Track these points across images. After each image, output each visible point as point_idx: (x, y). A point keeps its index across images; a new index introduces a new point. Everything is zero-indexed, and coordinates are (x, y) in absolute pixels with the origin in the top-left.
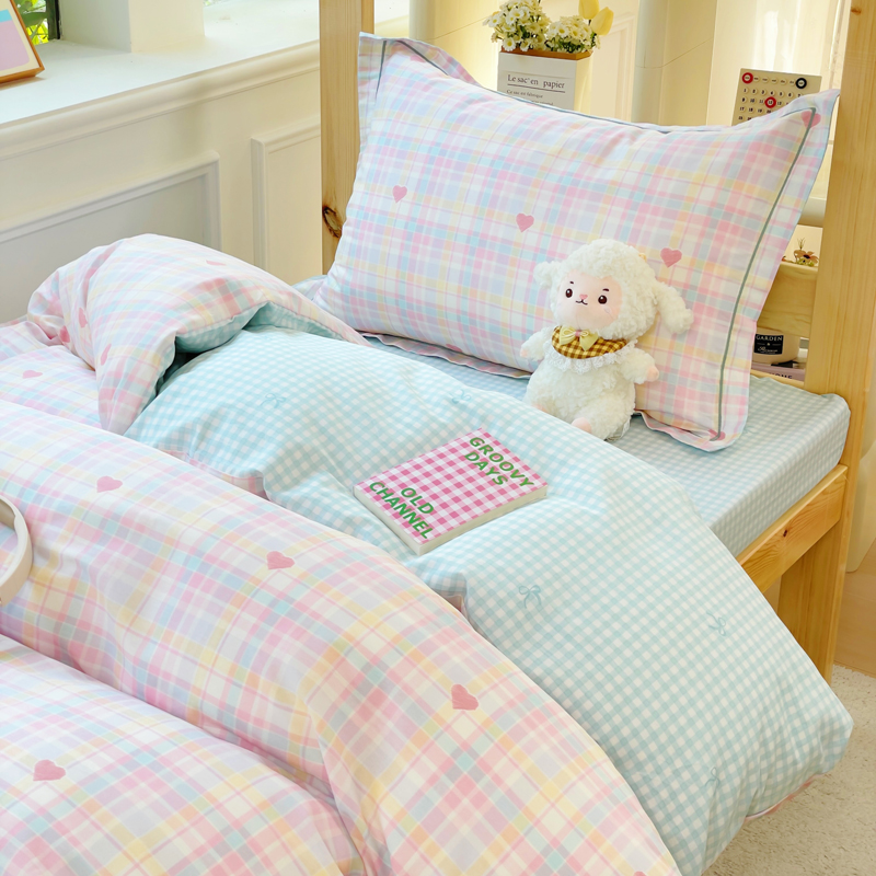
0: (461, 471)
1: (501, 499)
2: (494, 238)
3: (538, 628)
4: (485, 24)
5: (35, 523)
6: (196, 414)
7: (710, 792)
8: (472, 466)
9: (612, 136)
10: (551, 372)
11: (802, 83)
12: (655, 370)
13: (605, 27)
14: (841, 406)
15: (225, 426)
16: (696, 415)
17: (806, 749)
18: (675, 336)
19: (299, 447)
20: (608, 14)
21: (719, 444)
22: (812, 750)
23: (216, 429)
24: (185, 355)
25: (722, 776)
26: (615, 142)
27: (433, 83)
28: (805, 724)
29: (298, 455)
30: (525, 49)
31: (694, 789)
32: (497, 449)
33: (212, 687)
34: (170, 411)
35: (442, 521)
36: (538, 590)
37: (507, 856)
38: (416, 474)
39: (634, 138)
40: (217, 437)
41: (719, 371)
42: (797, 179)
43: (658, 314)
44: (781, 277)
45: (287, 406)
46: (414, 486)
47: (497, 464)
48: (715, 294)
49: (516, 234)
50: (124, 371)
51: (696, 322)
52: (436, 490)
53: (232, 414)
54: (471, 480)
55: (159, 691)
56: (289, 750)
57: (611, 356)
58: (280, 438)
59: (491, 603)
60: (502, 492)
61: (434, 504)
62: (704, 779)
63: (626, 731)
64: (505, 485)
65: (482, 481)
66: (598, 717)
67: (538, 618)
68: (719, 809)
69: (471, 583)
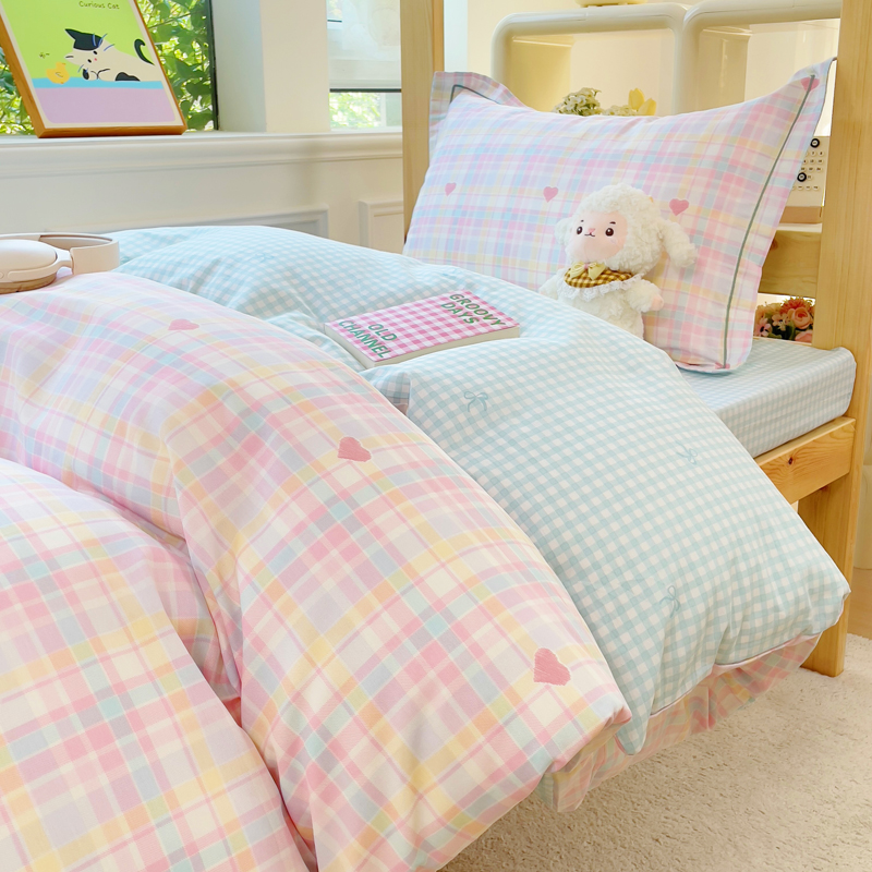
1: (469, 333)
2: (524, 211)
3: (480, 432)
7: (666, 611)
8: (446, 312)
12: (660, 298)
14: (845, 354)
15: (213, 280)
16: (702, 349)
17: (790, 596)
18: (681, 272)
21: (722, 370)
22: (797, 601)
25: (683, 599)
28: (789, 570)
31: (645, 605)
32: (475, 302)
35: (402, 345)
39: (650, 120)
41: (725, 311)
43: (664, 248)
46: (383, 323)
47: (472, 310)
48: (721, 239)
49: (543, 205)
51: (703, 263)
52: (404, 325)
54: (442, 320)
56: (152, 506)
57: (617, 282)
59: (432, 404)
60: (471, 328)
61: (398, 334)
62: (659, 596)
63: (568, 536)
64: (475, 323)
65: (452, 321)
66: (536, 518)
67: (482, 424)
69: (414, 383)
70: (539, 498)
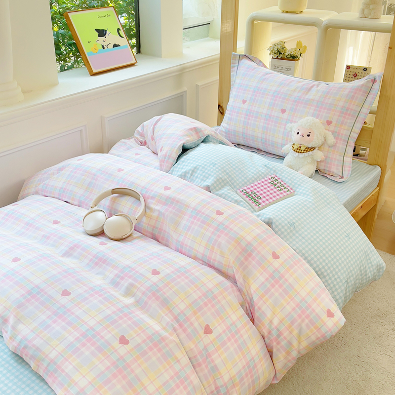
0: (269, 187)
1: (281, 196)
2: (274, 116)
3: (294, 235)
4: (267, 50)
5: (146, 199)
6: (190, 168)
7: (345, 285)
8: (272, 185)
9: (311, 85)
10: (291, 157)
11: (365, 69)
12: (324, 157)
13: (304, 51)
14: (378, 169)
15: (198, 172)
16: (335, 171)
17: (372, 273)
18: (329, 147)
19: (221, 178)
20: (305, 47)
21: (342, 180)
22: (374, 273)
23: (196, 173)
24: (185, 150)
25: (349, 281)
26: (312, 87)
27: (255, 68)
28: (372, 266)
29: (221, 181)
30: (280, 58)
31: (341, 284)
32: (279, 180)
33: (200, 249)
34: (181, 167)
35: (264, 202)
36: (294, 223)
37: (289, 302)
38: (255, 187)
39: (318, 86)
40: (196, 175)
41: (342, 158)
42: (369, 99)
43: (325, 140)
44: (363, 129)
45: (217, 166)
46: (255, 191)
47: (279, 185)
48: (342, 134)
49: (281, 115)
50: (168, 154)
51: (337, 143)
52: (261, 192)
53: (201, 168)
54: (272, 189)
55: (183, 249)
56: (223, 269)
57: (310, 152)
58: (215, 175)
59: (280, 227)
60: (281, 193)
61: (261, 196)
62: (344, 281)
63: (321, 266)
64: (282, 191)
65: (275, 190)
66: (312, 262)
67: (294, 232)
68: (347, 290)
69: (274, 221)
70: (313, 256)
